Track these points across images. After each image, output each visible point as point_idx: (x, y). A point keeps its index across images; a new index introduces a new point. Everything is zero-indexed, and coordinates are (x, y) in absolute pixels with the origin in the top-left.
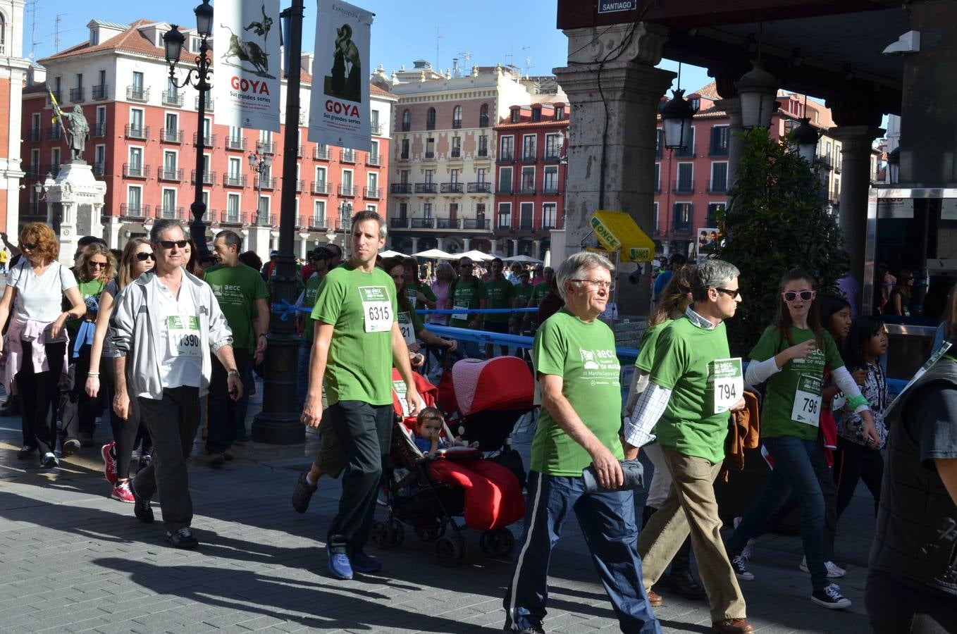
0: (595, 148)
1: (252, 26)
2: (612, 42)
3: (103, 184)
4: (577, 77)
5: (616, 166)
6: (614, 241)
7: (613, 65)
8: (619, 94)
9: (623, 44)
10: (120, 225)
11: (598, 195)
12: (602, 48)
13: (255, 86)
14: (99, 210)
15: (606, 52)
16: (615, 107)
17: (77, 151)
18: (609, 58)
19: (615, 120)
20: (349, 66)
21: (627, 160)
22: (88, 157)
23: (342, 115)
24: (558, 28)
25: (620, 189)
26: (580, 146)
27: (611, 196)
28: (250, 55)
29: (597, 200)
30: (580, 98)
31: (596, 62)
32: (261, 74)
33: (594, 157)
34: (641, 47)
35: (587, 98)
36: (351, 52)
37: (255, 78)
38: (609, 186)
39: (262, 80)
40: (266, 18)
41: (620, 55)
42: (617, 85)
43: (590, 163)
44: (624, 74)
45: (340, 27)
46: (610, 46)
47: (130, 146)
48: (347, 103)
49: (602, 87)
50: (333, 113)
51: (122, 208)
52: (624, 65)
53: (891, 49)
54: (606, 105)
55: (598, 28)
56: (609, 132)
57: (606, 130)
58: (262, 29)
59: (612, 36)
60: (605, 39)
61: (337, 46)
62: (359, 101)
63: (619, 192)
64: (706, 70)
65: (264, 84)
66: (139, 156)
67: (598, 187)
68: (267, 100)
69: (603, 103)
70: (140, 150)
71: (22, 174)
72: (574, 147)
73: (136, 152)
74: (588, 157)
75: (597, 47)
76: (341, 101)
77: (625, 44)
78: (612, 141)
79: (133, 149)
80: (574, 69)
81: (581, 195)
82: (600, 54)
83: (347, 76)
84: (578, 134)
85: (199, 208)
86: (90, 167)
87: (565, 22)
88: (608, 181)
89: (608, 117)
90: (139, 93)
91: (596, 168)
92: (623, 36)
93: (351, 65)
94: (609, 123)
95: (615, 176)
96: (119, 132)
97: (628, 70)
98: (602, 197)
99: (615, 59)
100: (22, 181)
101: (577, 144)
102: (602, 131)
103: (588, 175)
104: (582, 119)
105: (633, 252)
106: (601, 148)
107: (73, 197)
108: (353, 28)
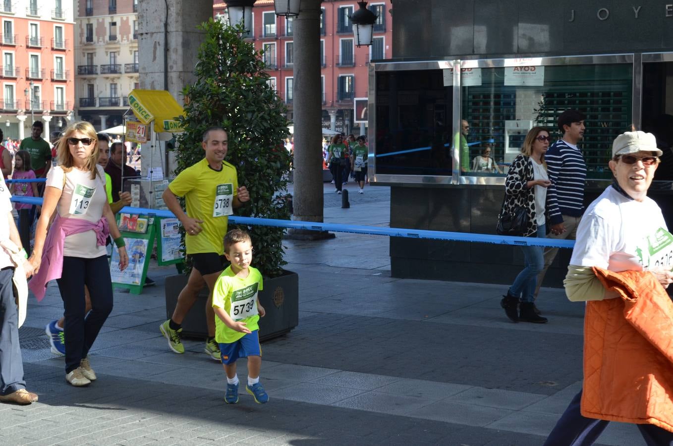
0: (159, 35)
5: (176, 50)
6: (148, 115)
11: (163, 75)
19: (173, 10)
21: (186, 44)
25: (181, 69)
26: (147, 33)
27: (173, 76)
29: (162, 79)
33: (159, 43)
38: (172, 67)
43: (155, 48)
56: (169, 21)
57: (167, 18)
63: (180, 72)
67: (163, 69)
72: (142, 34)
74: (154, 43)
78: (172, 28)
81: (150, 75)
84: (144, 23)
88: (170, 63)
89: (167, 8)
91: (160, 52)
94: (169, 13)
95: (176, 58)
98: (166, 77)
101: (144, 31)
102: (164, 19)
103: (154, 58)
104: (147, 10)
105: (167, 123)
106: (163, 35)
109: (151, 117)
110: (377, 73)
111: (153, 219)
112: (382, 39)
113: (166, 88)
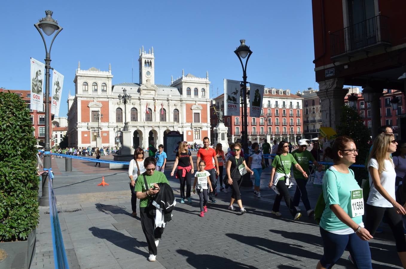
1: (233, 93)
2: (330, 84)
3: (227, 128)
4: (322, 94)
5: (333, 115)
7: (330, 90)
8: (332, 97)
9: (332, 84)
10: (234, 137)
11: (329, 122)
12: (327, 86)
13: (233, 106)
14: (226, 134)
15: (328, 86)
16: (332, 100)
17: (221, 120)
18: (329, 88)
19: (332, 103)
20: (258, 99)
21: (336, 113)
22: (223, 121)
23: (256, 110)
24: (316, 82)
25: (335, 120)
26: (324, 111)
27: (333, 122)
28: (232, 99)
29: (329, 124)
30: (323, 99)
31: (326, 89)
32: (235, 103)
34: (337, 84)
35: (324, 98)
36: (259, 95)
37: (233, 104)
38: (332, 120)
39: (235, 105)
40: (236, 91)
41: (332, 87)
42: (332, 94)
43: (327, 114)
44: (333, 92)
45: (256, 90)
46: (329, 85)
47: (236, 117)
49: (328, 95)
50: (254, 110)
52: (333, 89)
53: (400, 78)
54: (329, 100)
55: (326, 81)
56: (331, 106)
58: (235, 93)
59: (329, 82)
60: (328, 83)
61: (255, 94)
64: (361, 87)
65: (235, 106)
66: (238, 119)
67: (329, 121)
68: (236, 109)
69: (328, 99)
70: (238, 118)
71: (211, 126)
72: (322, 111)
73: (237, 119)
75: (326, 85)
76: (256, 107)
77: (333, 84)
78: (332, 108)
79: (236, 118)
80: (321, 91)
81: (325, 123)
82: (327, 87)
83: (257, 101)
84: (323, 108)
86: (224, 124)
87: (318, 80)
88: (331, 119)
89: (330, 103)
91: (328, 115)
92: (332, 82)
93: (258, 98)
95: (333, 117)
97: (334, 90)
98: (330, 123)
99: (331, 88)
100: (211, 128)
102: (329, 106)
103: (326, 118)
104: (324, 104)
105: (331, 137)
106: (329, 111)
107: (220, 131)
108: (259, 90)
109: (326, 135)
110: (400, 118)
111: (327, 166)
112: (401, 107)
113: (330, 126)
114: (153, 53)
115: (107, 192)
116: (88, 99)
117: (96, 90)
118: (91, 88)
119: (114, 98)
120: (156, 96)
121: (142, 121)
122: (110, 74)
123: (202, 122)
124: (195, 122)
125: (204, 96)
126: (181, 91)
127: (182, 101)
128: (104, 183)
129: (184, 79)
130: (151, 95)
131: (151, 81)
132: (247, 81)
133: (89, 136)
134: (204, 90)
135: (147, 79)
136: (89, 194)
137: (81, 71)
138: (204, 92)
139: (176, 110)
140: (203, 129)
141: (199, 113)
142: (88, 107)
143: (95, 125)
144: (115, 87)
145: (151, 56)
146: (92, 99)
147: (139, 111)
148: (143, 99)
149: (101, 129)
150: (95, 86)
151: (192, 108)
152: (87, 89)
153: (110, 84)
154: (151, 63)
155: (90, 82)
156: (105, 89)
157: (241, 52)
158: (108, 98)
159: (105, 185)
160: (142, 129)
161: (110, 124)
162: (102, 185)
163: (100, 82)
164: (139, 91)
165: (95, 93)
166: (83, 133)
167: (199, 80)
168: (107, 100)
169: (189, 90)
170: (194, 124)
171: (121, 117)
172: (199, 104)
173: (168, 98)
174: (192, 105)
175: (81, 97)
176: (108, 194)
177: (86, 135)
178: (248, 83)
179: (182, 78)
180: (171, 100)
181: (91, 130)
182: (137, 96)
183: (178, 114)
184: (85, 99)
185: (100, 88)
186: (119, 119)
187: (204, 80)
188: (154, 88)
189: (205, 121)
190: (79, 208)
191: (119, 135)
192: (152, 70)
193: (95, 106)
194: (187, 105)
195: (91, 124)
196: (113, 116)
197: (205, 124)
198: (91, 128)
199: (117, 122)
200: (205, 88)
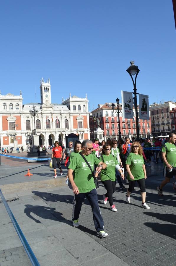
3: (103, 131)
10: (106, 137)
14: (103, 135)
17: (98, 126)
22: (100, 127)
32: (129, 109)
36: (145, 103)
37: (128, 110)
39: (130, 110)
40: (130, 99)
45: (143, 99)
47: (106, 124)
48: (145, 112)
51: (106, 134)
58: (129, 102)
61: (143, 102)
62: (147, 111)
70: (108, 124)
71: (90, 131)
83: (145, 107)
85: (120, 133)
90: (107, 115)
96: (104, 122)
107: (99, 133)
108: (145, 99)
114: (49, 83)
115: (35, 182)
116: (7, 115)
117: (12, 109)
118: (8, 107)
119: (24, 114)
120: (53, 111)
121: (44, 128)
122: (21, 97)
123: (84, 128)
124: (79, 128)
125: (85, 110)
126: (69, 108)
127: (70, 114)
128: (29, 174)
129: (71, 99)
130: (49, 110)
131: (49, 101)
132: (137, 92)
133: (8, 140)
134: (84, 106)
135: (46, 100)
136: (21, 184)
137: (2, 96)
138: (84, 108)
139: (67, 121)
140: (85, 133)
141: (82, 122)
142: (7, 120)
143: (13, 132)
144: (24, 106)
145: (49, 84)
146: (9, 115)
147: (41, 121)
148: (44, 114)
149: (16, 135)
150: (11, 105)
151: (77, 119)
152: (5, 108)
153: (21, 104)
154: (48, 89)
155: (8, 103)
156: (18, 108)
157: (132, 70)
158: (20, 114)
159: (30, 175)
160: (44, 134)
161: (22, 131)
162: (28, 175)
163: (14, 103)
164: (41, 108)
165: (11, 111)
166: (4, 138)
167: (81, 100)
168: (19, 115)
169: (74, 107)
170: (79, 129)
171: (29, 126)
172: (81, 116)
173: (60, 113)
174: (77, 117)
175: (2, 114)
176: (36, 183)
177: (6, 139)
178: (137, 94)
179: (69, 99)
180: (63, 114)
181: (9, 135)
182: (40, 111)
183: (68, 123)
184: (5, 115)
185: (14, 107)
186: (28, 127)
187: (84, 100)
188: (51, 106)
189: (86, 126)
190: (17, 197)
191: (29, 138)
192: (49, 94)
193: (12, 119)
194: (73, 116)
195: (10, 131)
196: (24, 125)
197: (86, 129)
198: (9, 134)
199: (27, 130)
200: (85, 104)
